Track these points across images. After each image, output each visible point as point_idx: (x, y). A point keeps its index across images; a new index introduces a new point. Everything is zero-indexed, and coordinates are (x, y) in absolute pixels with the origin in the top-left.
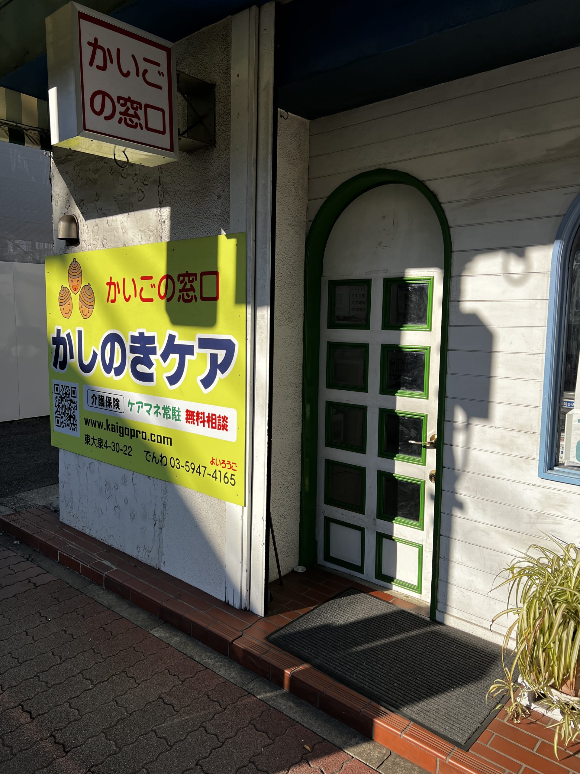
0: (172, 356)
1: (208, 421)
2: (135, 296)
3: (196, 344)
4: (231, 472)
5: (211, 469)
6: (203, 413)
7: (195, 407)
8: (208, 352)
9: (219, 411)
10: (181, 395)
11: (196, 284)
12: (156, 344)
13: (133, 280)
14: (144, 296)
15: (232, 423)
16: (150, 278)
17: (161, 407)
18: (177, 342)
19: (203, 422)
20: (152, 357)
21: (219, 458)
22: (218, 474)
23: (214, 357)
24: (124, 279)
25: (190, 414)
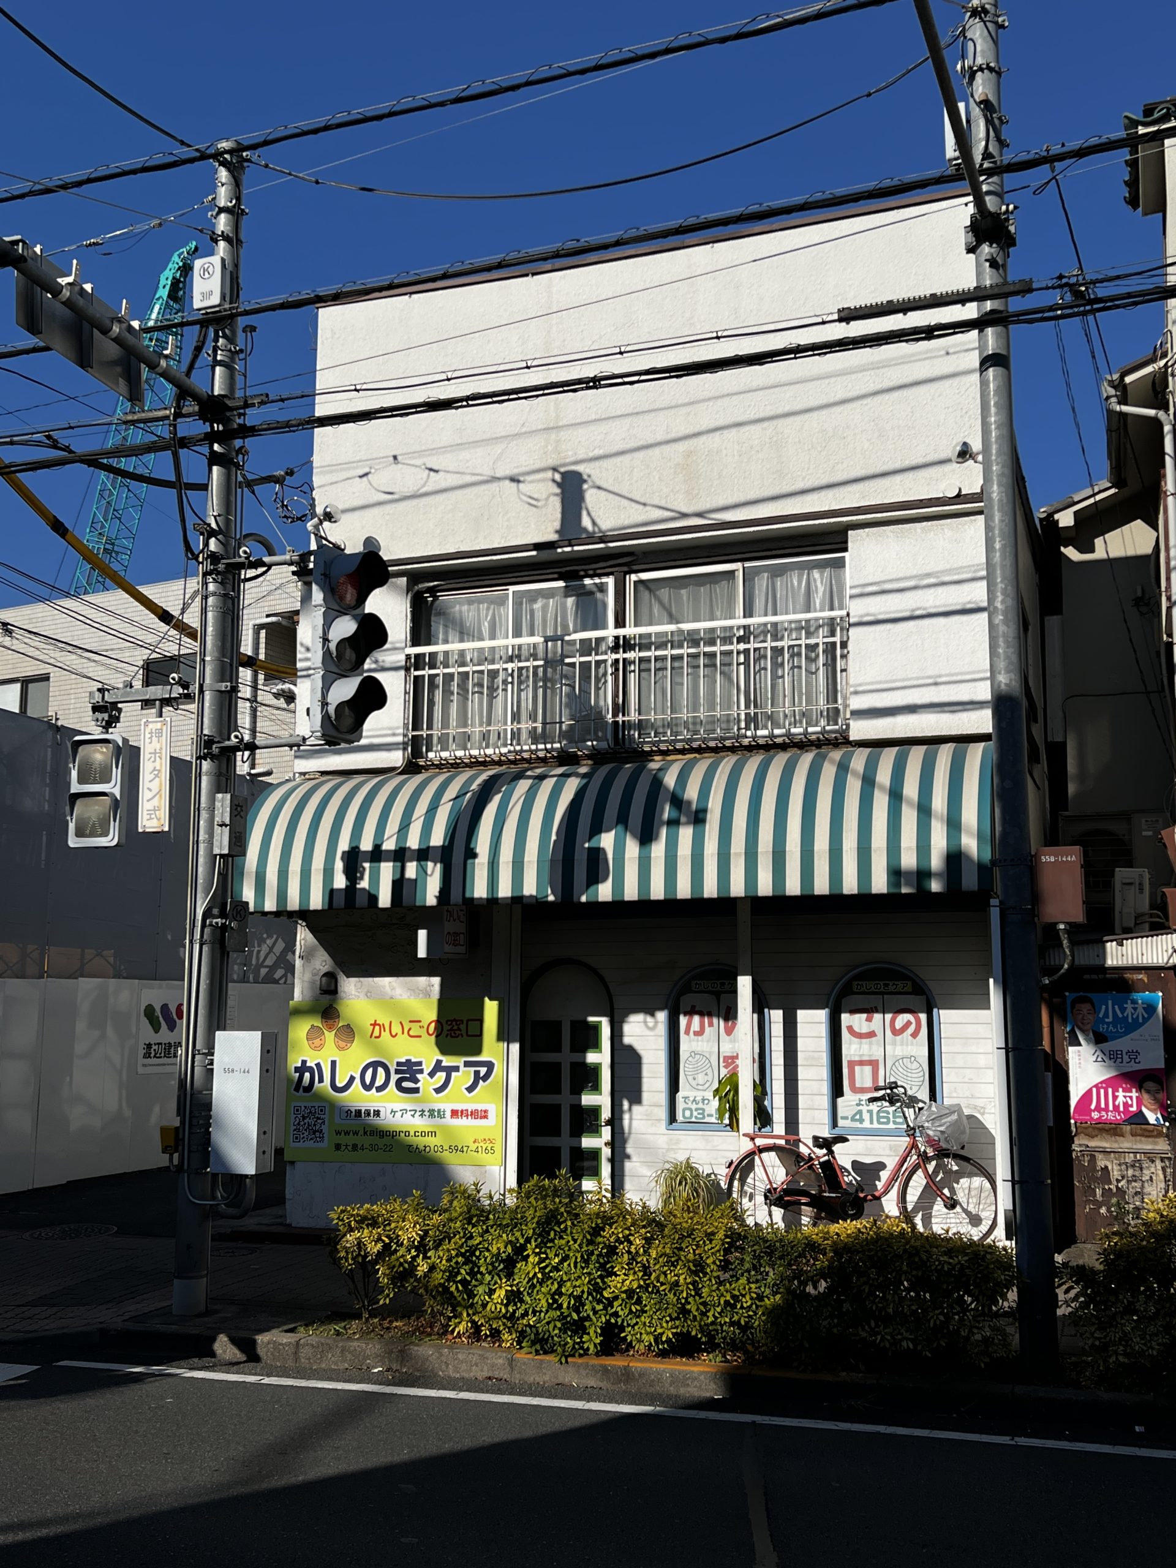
0: (439, 1074)
1: (471, 1115)
2: (403, 1033)
3: (461, 1065)
4: (491, 1145)
5: (473, 1147)
6: (467, 1110)
7: (459, 1107)
8: (473, 1069)
9: (480, 1107)
10: (448, 1099)
11: (463, 1027)
12: (424, 1066)
13: (401, 1023)
14: (411, 1033)
15: (492, 1114)
16: (420, 1021)
17: (427, 1110)
18: (443, 1064)
19: (467, 1116)
20: (419, 1076)
21: (480, 1138)
22: (480, 1149)
23: (477, 1073)
24: (391, 1022)
25: (455, 1113)
